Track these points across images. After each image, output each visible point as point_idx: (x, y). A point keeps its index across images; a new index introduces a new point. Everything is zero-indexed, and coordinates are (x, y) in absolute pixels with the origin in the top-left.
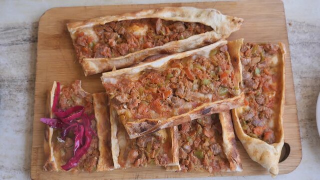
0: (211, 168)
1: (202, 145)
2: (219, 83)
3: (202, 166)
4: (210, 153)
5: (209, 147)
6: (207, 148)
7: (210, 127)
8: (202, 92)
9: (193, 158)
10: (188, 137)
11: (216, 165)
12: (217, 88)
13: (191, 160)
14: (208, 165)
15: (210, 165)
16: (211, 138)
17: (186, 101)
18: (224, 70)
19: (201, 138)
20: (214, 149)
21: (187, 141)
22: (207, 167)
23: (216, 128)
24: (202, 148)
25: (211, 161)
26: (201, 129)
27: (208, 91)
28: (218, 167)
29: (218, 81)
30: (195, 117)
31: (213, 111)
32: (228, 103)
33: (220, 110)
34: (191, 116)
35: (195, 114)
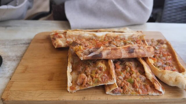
0: (141, 90)
3: (134, 89)
4: (138, 79)
5: (136, 77)
11: (144, 88)
13: (125, 84)
16: (137, 73)
19: (130, 73)
21: (120, 74)
24: (132, 77)
26: (129, 69)
30: (124, 53)
31: (136, 52)
32: (145, 49)
33: (140, 53)
34: (122, 51)
35: (124, 50)
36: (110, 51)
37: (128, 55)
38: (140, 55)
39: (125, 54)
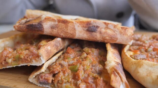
30: (80, 30)
31: (100, 33)
32: (116, 29)
33: (106, 34)
34: (76, 27)
35: (80, 26)
36: (57, 23)
37: (87, 34)
38: (107, 38)
39: (81, 32)
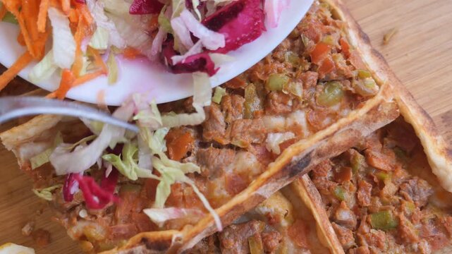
0: (426, 244)
1: (379, 195)
2: (313, 76)
3: (403, 247)
4: (408, 207)
5: (398, 193)
6: (397, 198)
7: (380, 146)
8: (274, 113)
9: (373, 235)
10: (337, 191)
11: (436, 230)
12: (313, 90)
13: (370, 243)
14: (416, 237)
15: (421, 237)
16: (394, 170)
17: (238, 149)
18: (316, 40)
19: (370, 178)
20: (414, 194)
21: (340, 202)
22: (415, 246)
23: (395, 143)
24: (383, 203)
25: (418, 225)
26: (360, 160)
27: (290, 103)
28: (442, 235)
29: (310, 70)
